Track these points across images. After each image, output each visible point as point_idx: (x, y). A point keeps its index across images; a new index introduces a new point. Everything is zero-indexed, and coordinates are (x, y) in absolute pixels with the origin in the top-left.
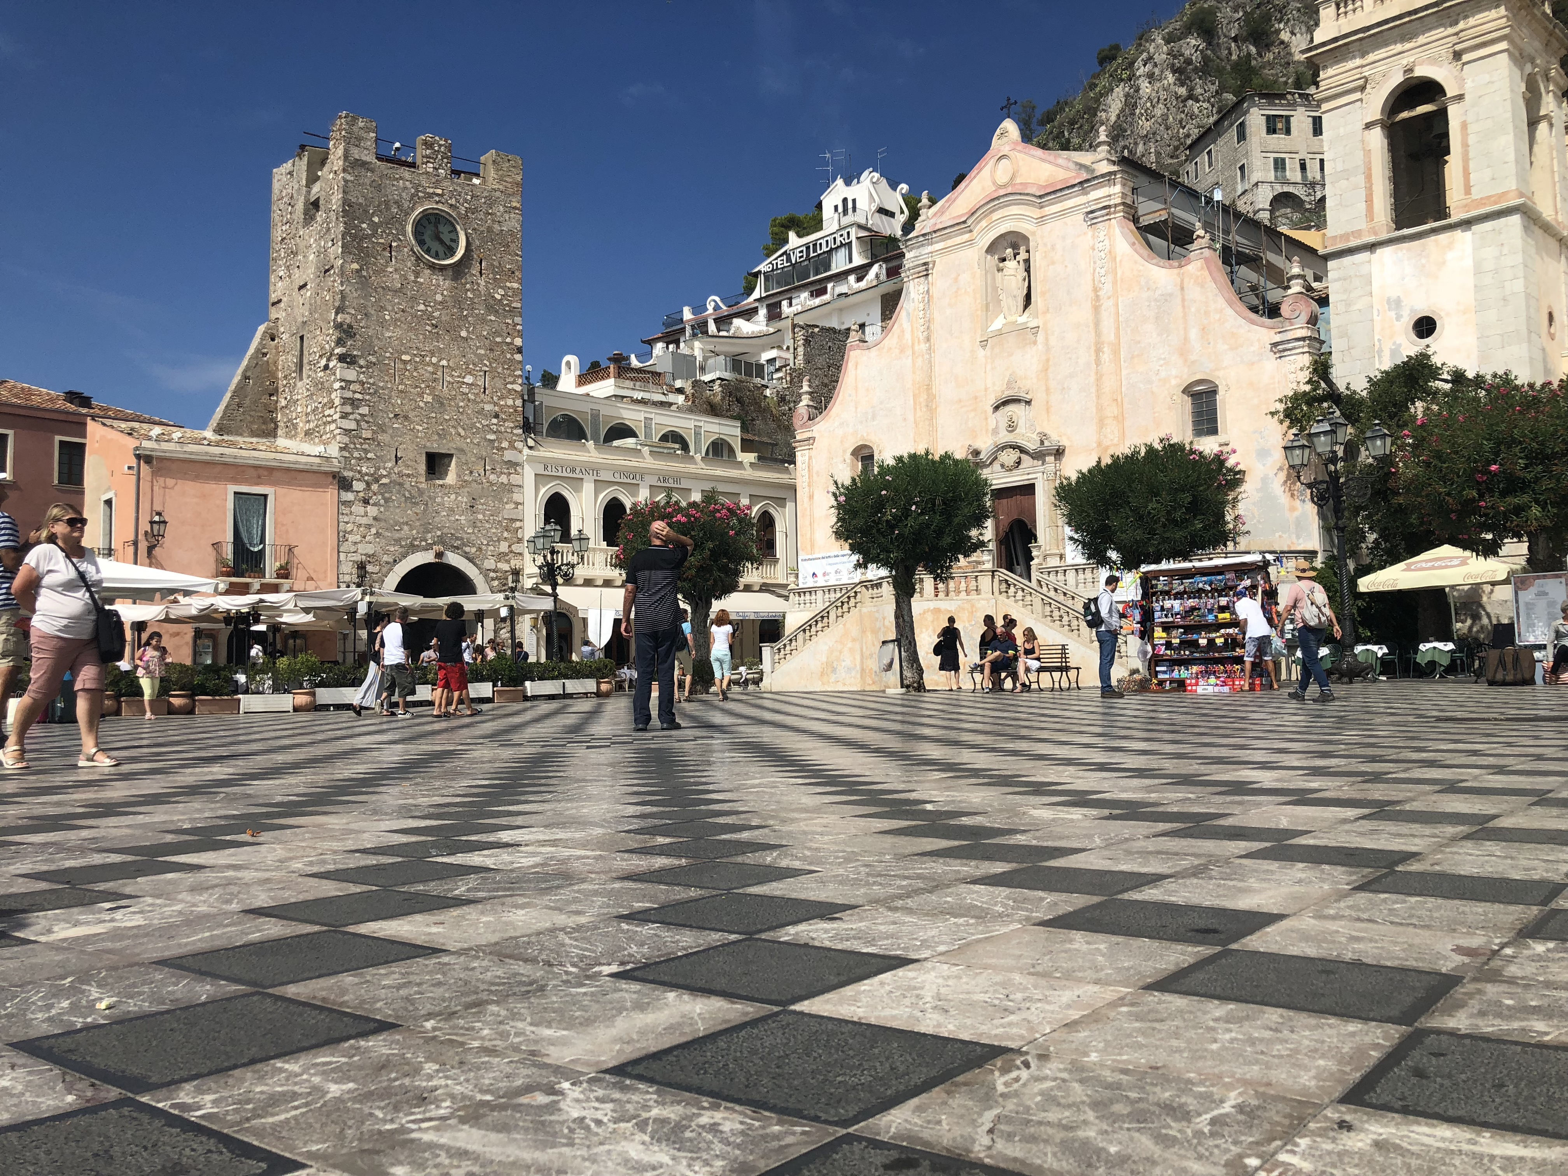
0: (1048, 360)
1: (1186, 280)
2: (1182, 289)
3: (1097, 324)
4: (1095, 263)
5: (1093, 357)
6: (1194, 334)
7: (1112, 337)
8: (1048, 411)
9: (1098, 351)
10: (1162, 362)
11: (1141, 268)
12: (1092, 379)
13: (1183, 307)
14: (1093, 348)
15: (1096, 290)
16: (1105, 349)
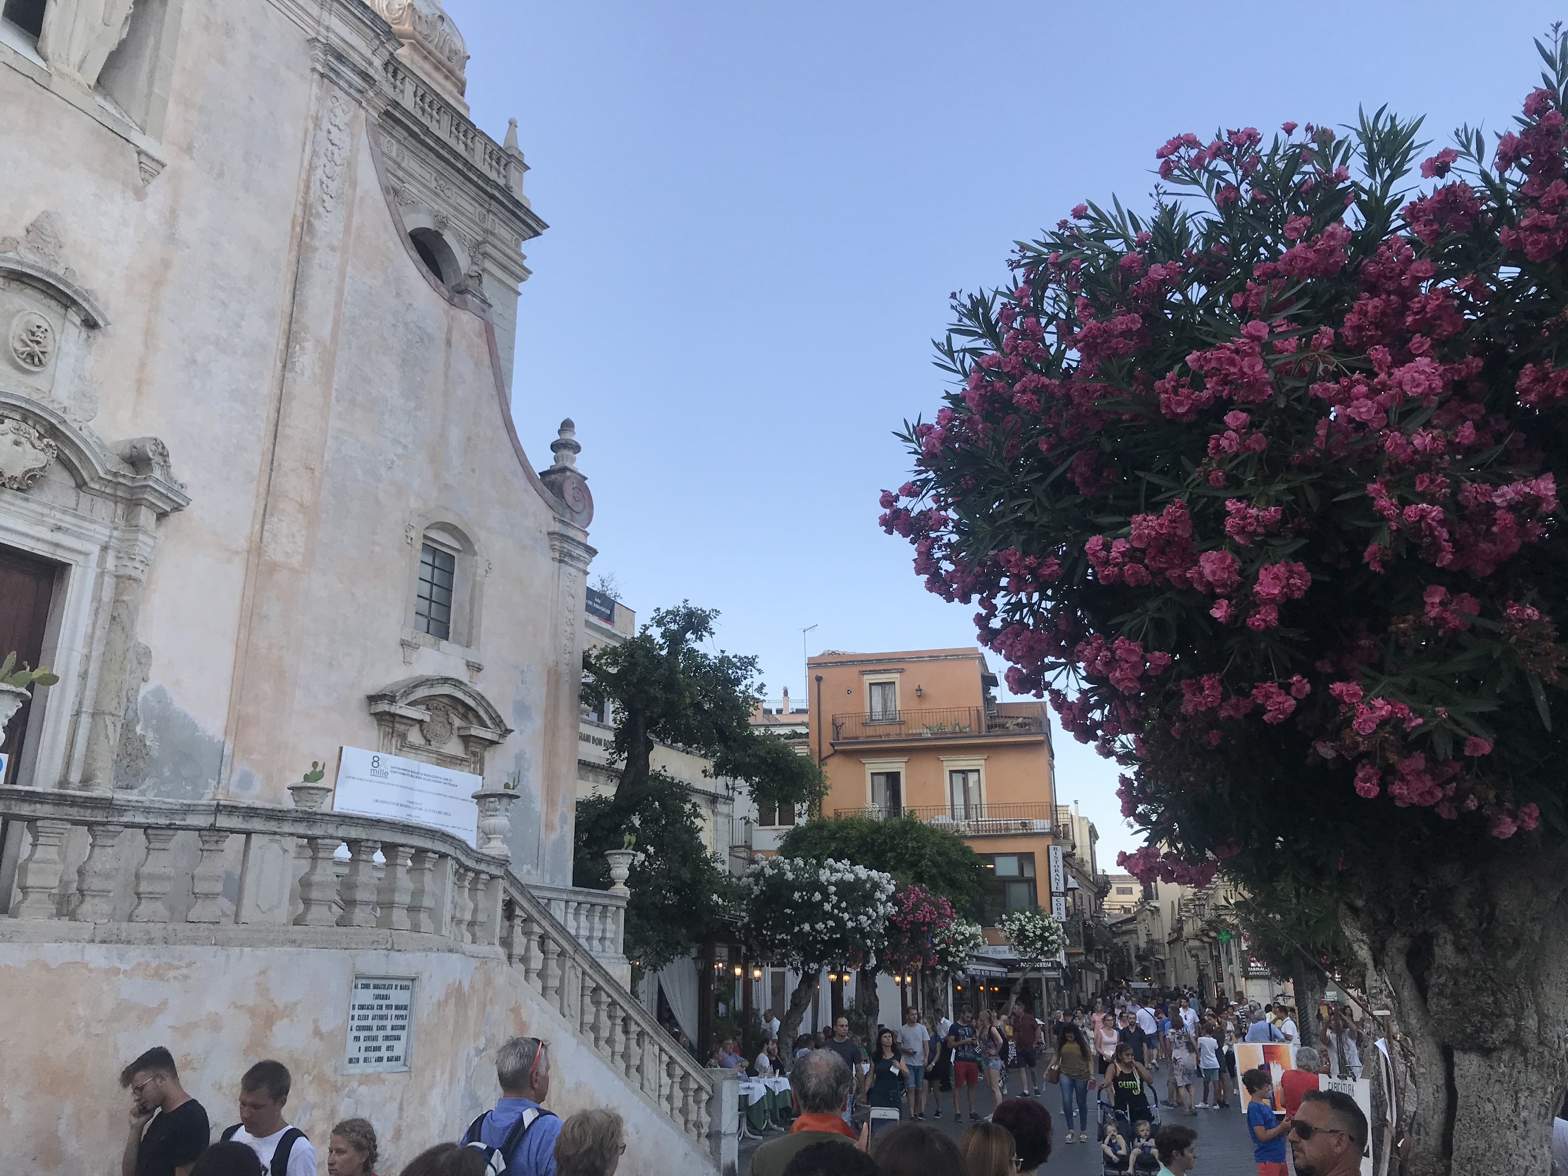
0: (166, 264)
1: (455, 336)
2: (449, 343)
3: (298, 281)
4: (315, 153)
5: (276, 342)
6: (455, 435)
7: (326, 332)
8: (140, 386)
9: (291, 338)
10: (400, 451)
11: (390, 244)
12: (267, 386)
13: (446, 377)
14: (280, 324)
15: (307, 207)
16: (309, 345)
